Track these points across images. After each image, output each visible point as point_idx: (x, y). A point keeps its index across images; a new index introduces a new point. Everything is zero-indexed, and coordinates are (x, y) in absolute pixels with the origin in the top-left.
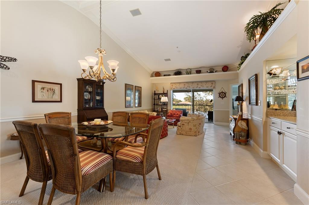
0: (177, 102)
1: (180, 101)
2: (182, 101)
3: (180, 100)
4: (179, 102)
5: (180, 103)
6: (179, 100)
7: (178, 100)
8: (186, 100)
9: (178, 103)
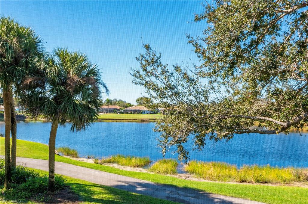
0: (124, 107)
1: (130, 105)
2: (133, 105)
3: (129, 102)
4: (127, 107)
5: (130, 108)
6: (127, 102)
7: (125, 102)
8: (140, 104)
9: (126, 109)
